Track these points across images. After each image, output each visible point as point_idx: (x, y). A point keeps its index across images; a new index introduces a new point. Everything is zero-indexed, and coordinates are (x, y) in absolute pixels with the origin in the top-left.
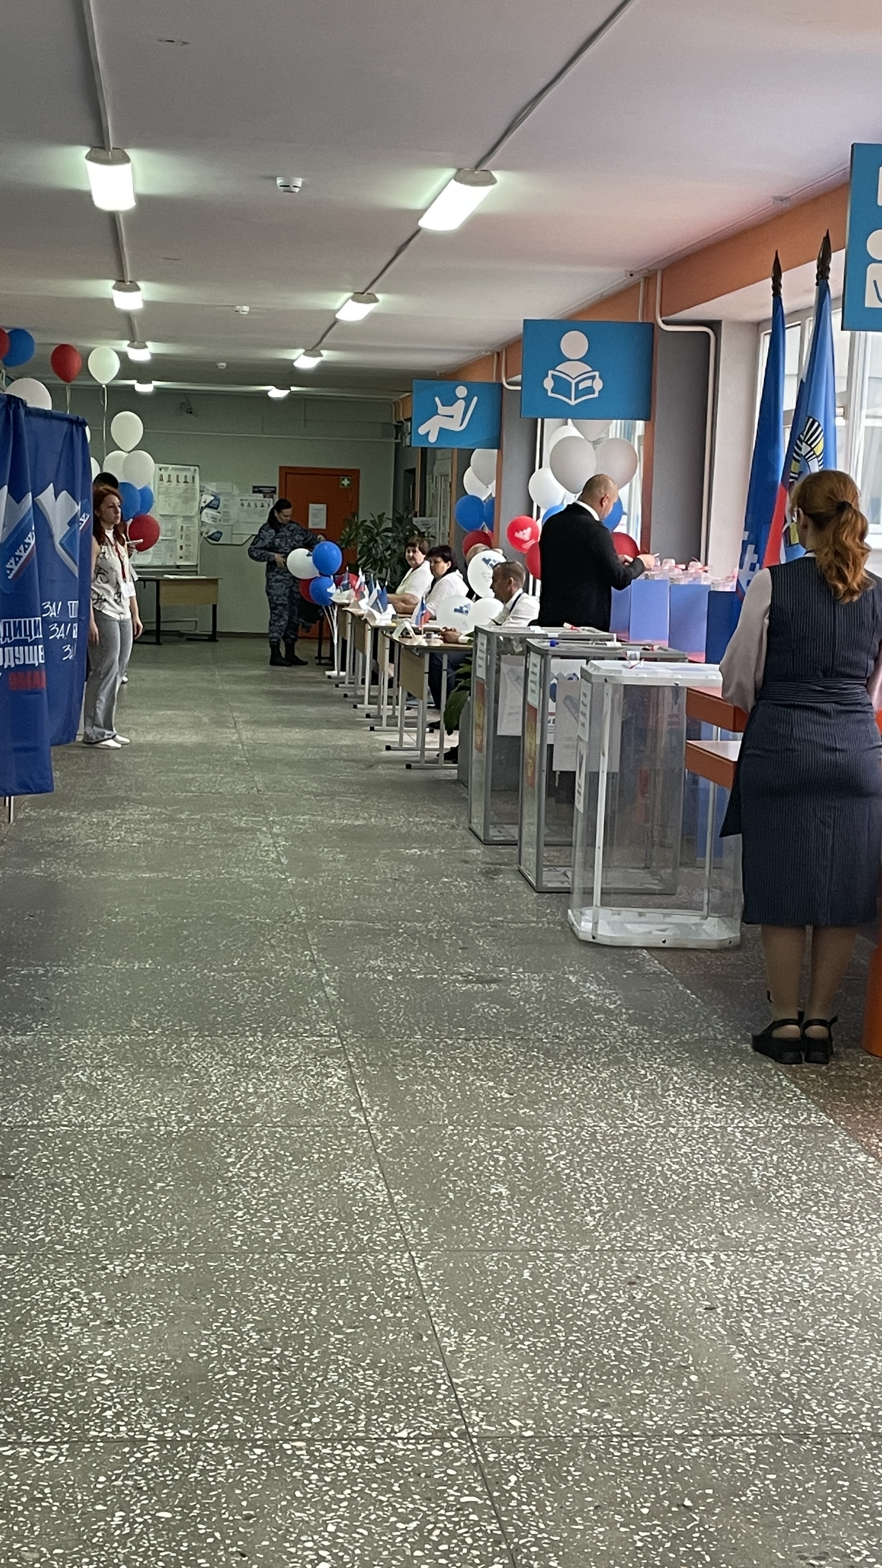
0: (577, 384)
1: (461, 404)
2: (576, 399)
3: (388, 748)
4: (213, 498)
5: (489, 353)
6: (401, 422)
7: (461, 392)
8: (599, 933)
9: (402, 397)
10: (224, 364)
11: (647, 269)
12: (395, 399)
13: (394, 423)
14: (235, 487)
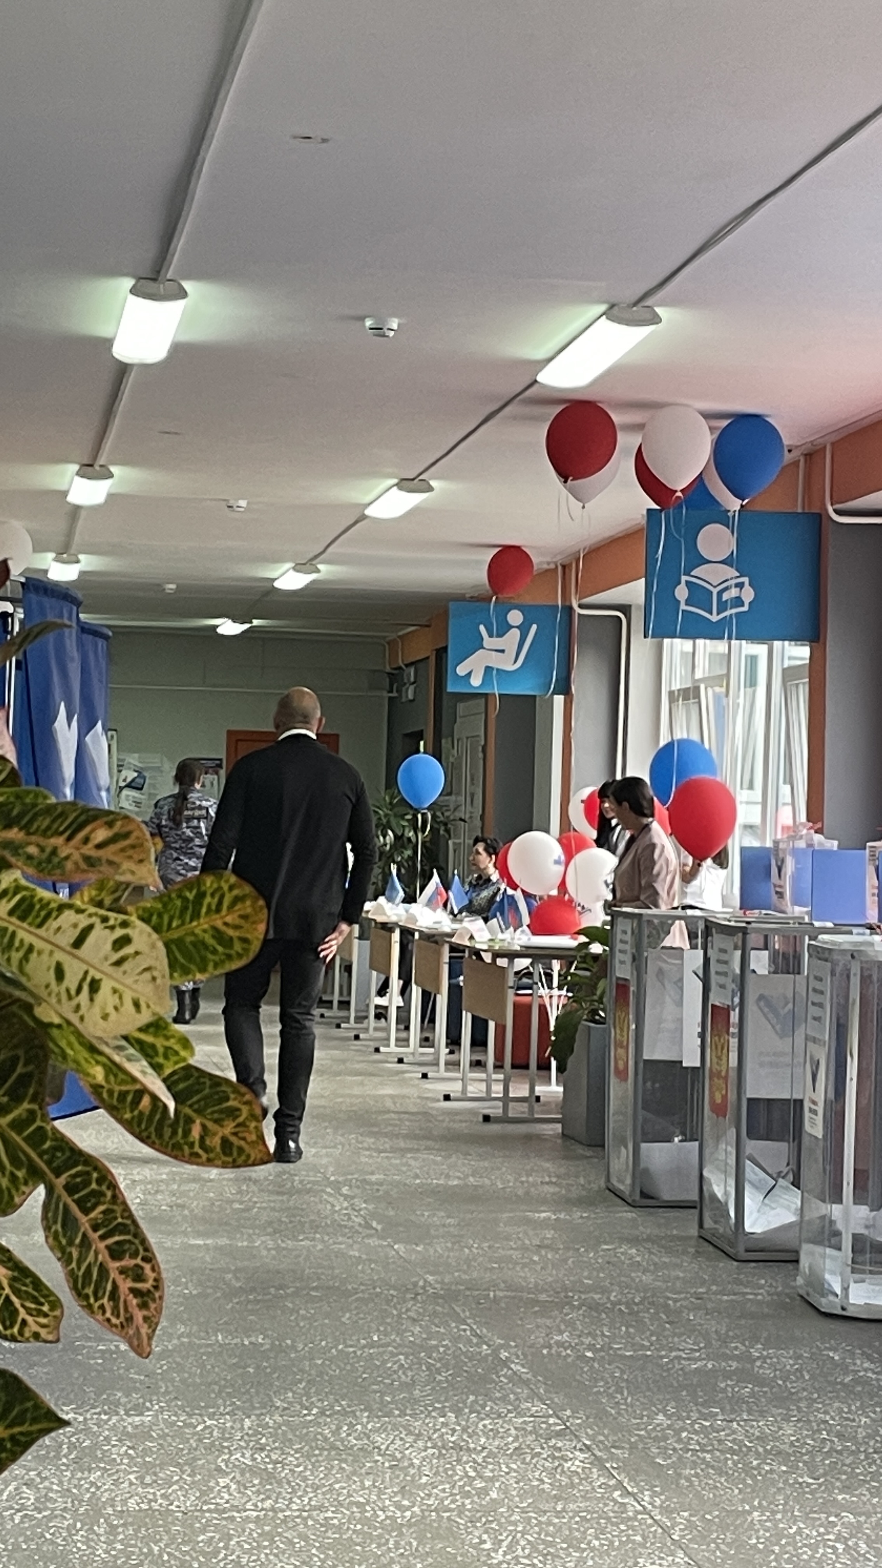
0: (720, 593)
1: (515, 634)
2: (718, 614)
3: (447, 1098)
4: (136, 774)
5: (552, 566)
6: (400, 668)
7: (515, 617)
8: (851, 1301)
9: (401, 633)
10: (173, 586)
11: (811, 442)
12: (392, 636)
13: (388, 669)
14: (165, 759)
